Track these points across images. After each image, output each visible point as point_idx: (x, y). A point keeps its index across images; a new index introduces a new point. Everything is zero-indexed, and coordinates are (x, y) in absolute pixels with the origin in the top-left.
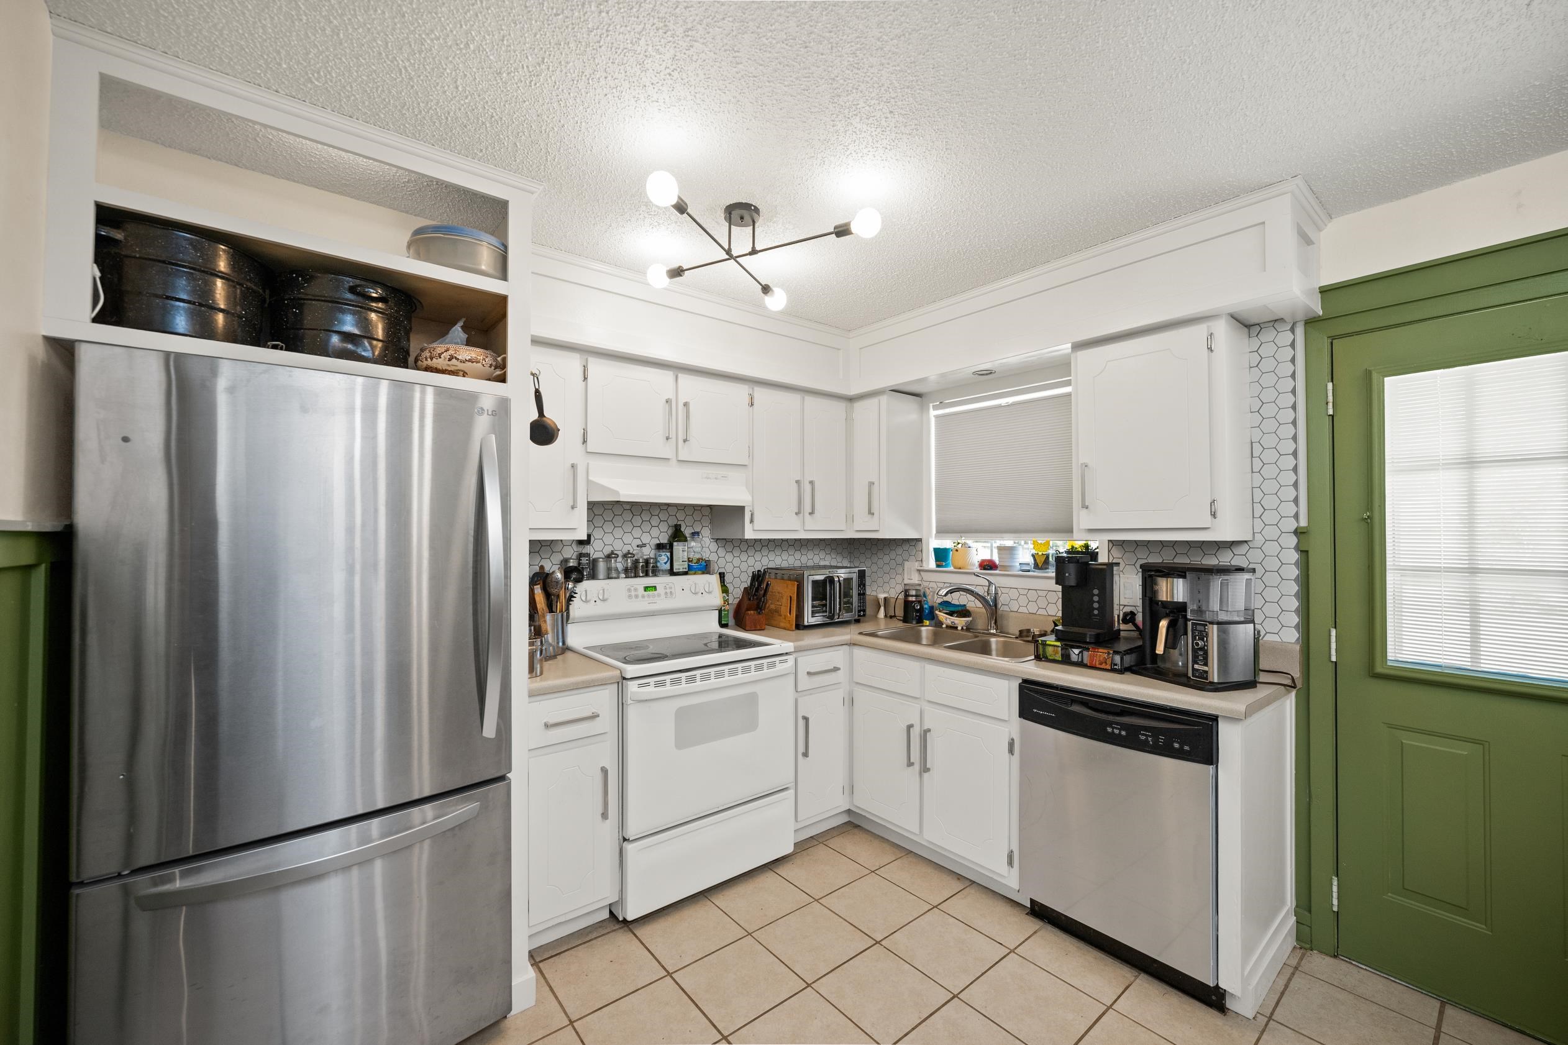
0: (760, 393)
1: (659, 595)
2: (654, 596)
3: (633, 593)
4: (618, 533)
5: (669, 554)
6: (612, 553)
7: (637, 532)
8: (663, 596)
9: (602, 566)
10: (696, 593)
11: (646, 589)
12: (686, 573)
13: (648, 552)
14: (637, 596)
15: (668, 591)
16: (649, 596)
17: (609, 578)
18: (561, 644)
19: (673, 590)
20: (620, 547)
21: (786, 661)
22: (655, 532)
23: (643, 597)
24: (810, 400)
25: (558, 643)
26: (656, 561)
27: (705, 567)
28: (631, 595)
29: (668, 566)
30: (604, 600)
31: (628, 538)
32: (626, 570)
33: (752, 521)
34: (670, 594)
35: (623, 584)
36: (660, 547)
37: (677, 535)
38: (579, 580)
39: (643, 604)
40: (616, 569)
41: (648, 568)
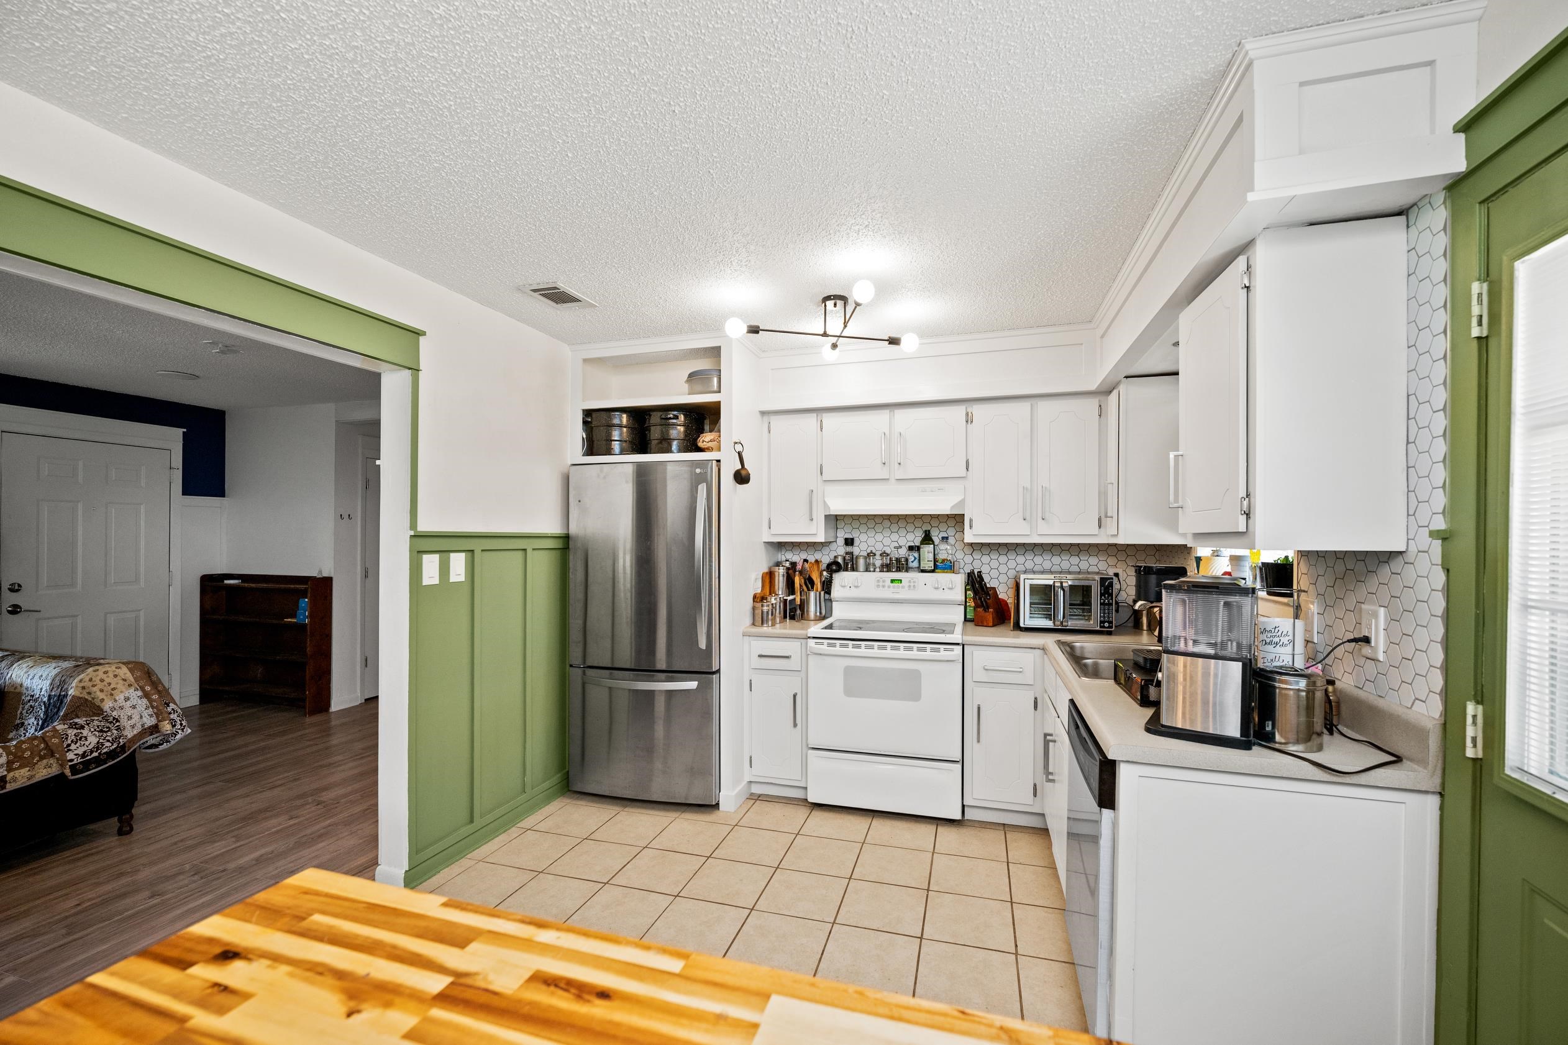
0: (977, 410)
1: (903, 587)
2: (898, 587)
3: (881, 584)
4: (879, 537)
5: (916, 555)
6: (871, 552)
7: (895, 537)
8: (907, 588)
9: (861, 562)
10: (937, 588)
11: (892, 581)
12: (933, 571)
13: (903, 552)
14: (884, 586)
15: (912, 584)
16: (894, 587)
17: (867, 570)
18: (818, 614)
19: (916, 584)
20: (878, 548)
21: (952, 650)
22: (910, 537)
23: (889, 587)
24: (1043, 406)
25: (816, 613)
26: (907, 560)
27: (949, 567)
28: (879, 585)
29: (915, 564)
30: (856, 587)
31: (887, 541)
32: (882, 566)
33: (971, 527)
34: (912, 587)
35: (878, 575)
36: (911, 548)
37: (927, 539)
38: (837, 571)
39: (888, 593)
40: (874, 565)
41: (900, 565)
